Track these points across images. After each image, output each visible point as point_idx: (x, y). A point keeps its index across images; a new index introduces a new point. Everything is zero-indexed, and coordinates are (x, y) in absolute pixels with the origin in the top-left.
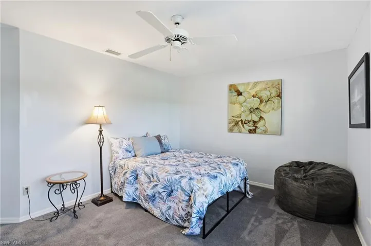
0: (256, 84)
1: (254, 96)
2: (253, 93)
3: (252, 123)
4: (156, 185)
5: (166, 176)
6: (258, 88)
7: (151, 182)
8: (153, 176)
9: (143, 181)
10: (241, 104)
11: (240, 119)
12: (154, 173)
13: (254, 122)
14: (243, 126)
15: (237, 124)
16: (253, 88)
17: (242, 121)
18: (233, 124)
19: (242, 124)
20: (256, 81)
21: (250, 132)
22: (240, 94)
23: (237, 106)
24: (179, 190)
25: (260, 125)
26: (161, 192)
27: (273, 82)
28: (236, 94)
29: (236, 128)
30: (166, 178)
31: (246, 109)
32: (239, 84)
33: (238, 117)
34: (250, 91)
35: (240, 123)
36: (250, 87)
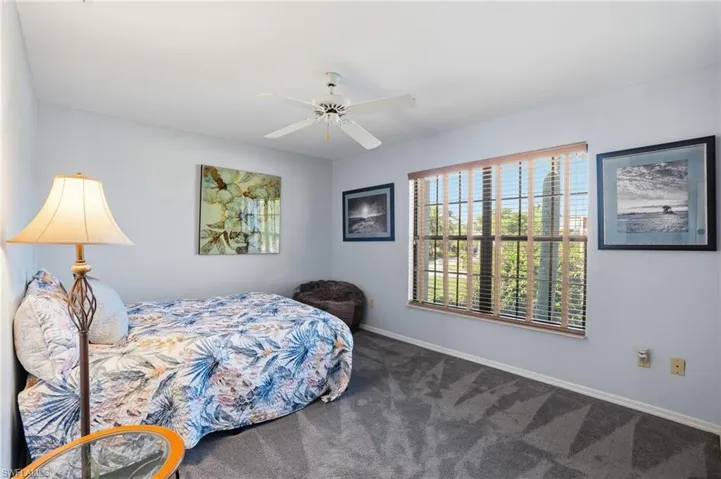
0: (249, 175)
1: (245, 194)
2: (244, 188)
3: (242, 237)
4: (274, 358)
5: (289, 333)
6: (251, 183)
7: (258, 358)
8: (260, 346)
9: (239, 367)
10: (225, 205)
11: (222, 231)
12: (262, 340)
13: (246, 236)
14: (228, 242)
15: (216, 239)
16: (245, 181)
17: (225, 233)
18: (210, 239)
19: (226, 239)
20: (250, 170)
21: (240, 251)
22: (223, 186)
23: (217, 207)
24: (319, 343)
25: (254, 239)
26: (283, 365)
27: (271, 178)
28: (215, 184)
29: (215, 247)
30: (290, 336)
31: (234, 214)
32: (222, 169)
33: (219, 227)
34: (240, 185)
35: (222, 237)
36: (240, 179)
